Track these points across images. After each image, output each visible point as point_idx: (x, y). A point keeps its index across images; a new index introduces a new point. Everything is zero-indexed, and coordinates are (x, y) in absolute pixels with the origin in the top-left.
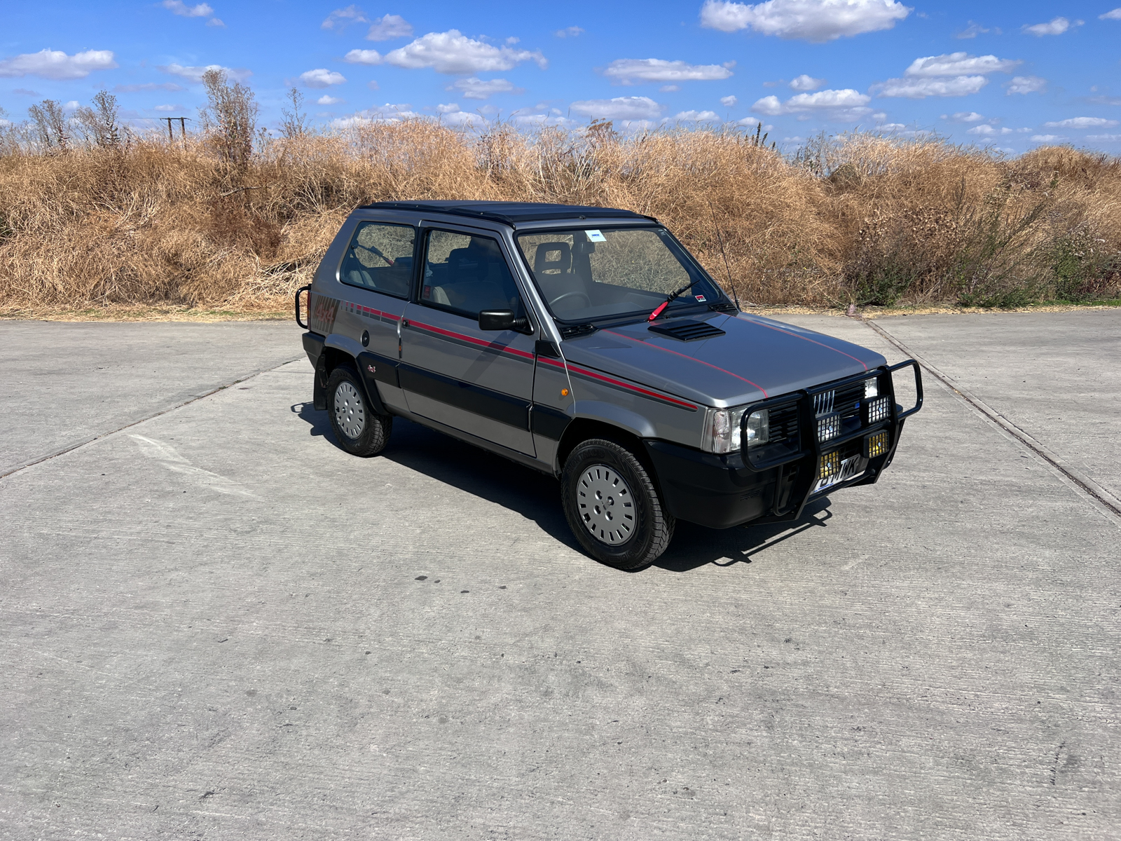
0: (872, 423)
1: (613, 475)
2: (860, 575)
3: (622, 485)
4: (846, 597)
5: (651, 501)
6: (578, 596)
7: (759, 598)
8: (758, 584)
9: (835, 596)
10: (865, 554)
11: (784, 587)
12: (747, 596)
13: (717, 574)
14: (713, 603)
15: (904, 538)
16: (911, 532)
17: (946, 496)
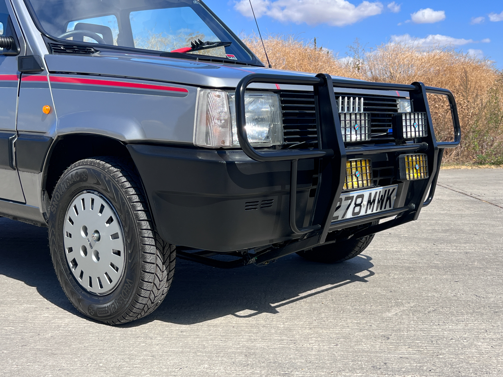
0: (408, 140)
1: (99, 201)
3: (108, 212)
4: (389, 341)
5: (140, 225)
6: (36, 354)
7: (278, 345)
8: (280, 333)
9: (375, 340)
10: (411, 303)
11: (312, 334)
12: (264, 345)
13: (234, 325)
14: (217, 354)
15: (453, 289)
16: (459, 285)
17: (490, 258)
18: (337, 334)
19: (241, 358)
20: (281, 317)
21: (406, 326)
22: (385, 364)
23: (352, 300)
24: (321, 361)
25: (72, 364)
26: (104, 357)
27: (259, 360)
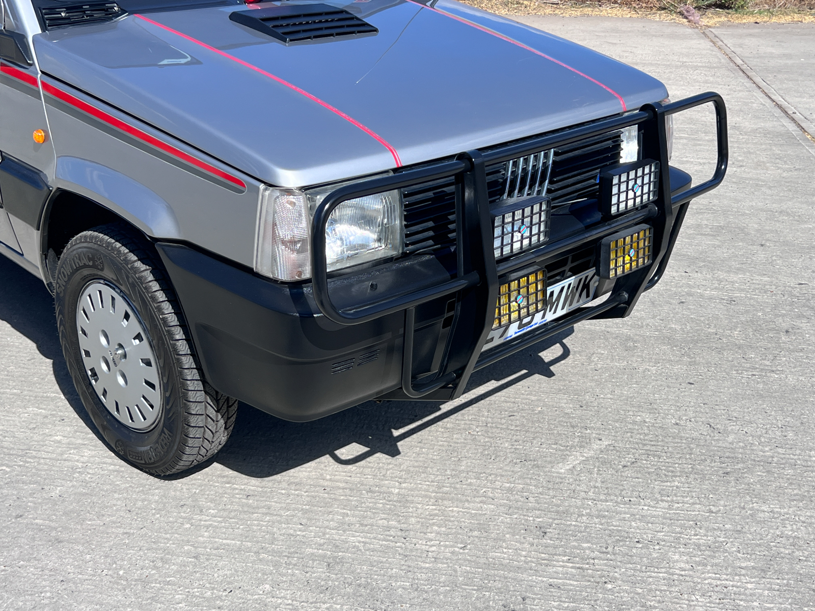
0: (619, 214)
1: (122, 305)
2: (583, 487)
3: (135, 324)
6: (34, 539)
7: (381, 542)
8: (390, 509)
9: (524, 538)
10: (603, 439)
11: (436, 515)
12: (360, 539)
13: (326, 484)
14: (288, 557)
15: (679, 404)
16: (692, 392)
17: (764, 319)
18: (473, 516)
19: (320, 571)
20: (400, 465)
21: (579, 503)
22: (524, 599)
23: (516, 426)
24: (433, 587)
25: (80, 567)
26: (127, 554)
27: (345, 578)
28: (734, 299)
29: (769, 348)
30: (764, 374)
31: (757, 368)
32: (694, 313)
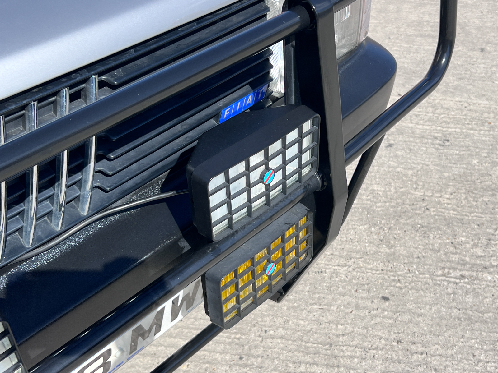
15: (365, 344)
16: (384, 317)
17: (479, 170)
28: (448, 137)
29: (483, 224)
30: (474, 274)
31: (467, 263)
32: (402, 163)
